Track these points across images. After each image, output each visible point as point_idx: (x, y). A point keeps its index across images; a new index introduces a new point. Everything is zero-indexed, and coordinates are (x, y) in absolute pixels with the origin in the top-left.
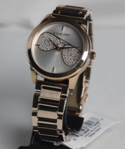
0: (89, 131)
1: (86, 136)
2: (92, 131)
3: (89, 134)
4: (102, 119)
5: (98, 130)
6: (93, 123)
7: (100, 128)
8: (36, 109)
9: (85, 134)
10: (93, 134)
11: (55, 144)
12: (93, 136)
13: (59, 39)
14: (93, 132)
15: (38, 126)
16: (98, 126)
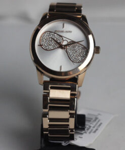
0: (91, 128)
1: (90, 133)
2: (94, 127)
3: (92, 130)
4: (99, 114)
5: (100, 125)
6: (92, 119)
7: (101, 123)
8: (47, 110)
9: (89, 131)
10: (97, 130)
11: (64, 144)
12: (97, 131)
13: (61, 36)
14: (96, 128)
15: (49, 127)
16: (98, 121)
